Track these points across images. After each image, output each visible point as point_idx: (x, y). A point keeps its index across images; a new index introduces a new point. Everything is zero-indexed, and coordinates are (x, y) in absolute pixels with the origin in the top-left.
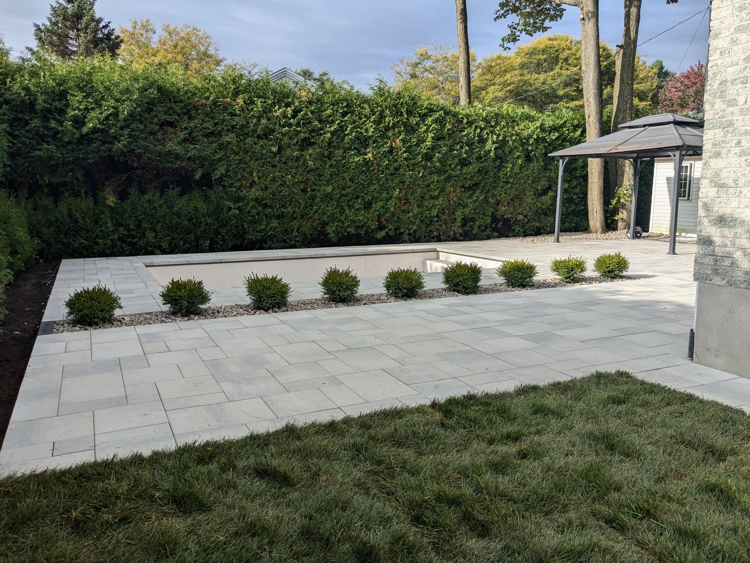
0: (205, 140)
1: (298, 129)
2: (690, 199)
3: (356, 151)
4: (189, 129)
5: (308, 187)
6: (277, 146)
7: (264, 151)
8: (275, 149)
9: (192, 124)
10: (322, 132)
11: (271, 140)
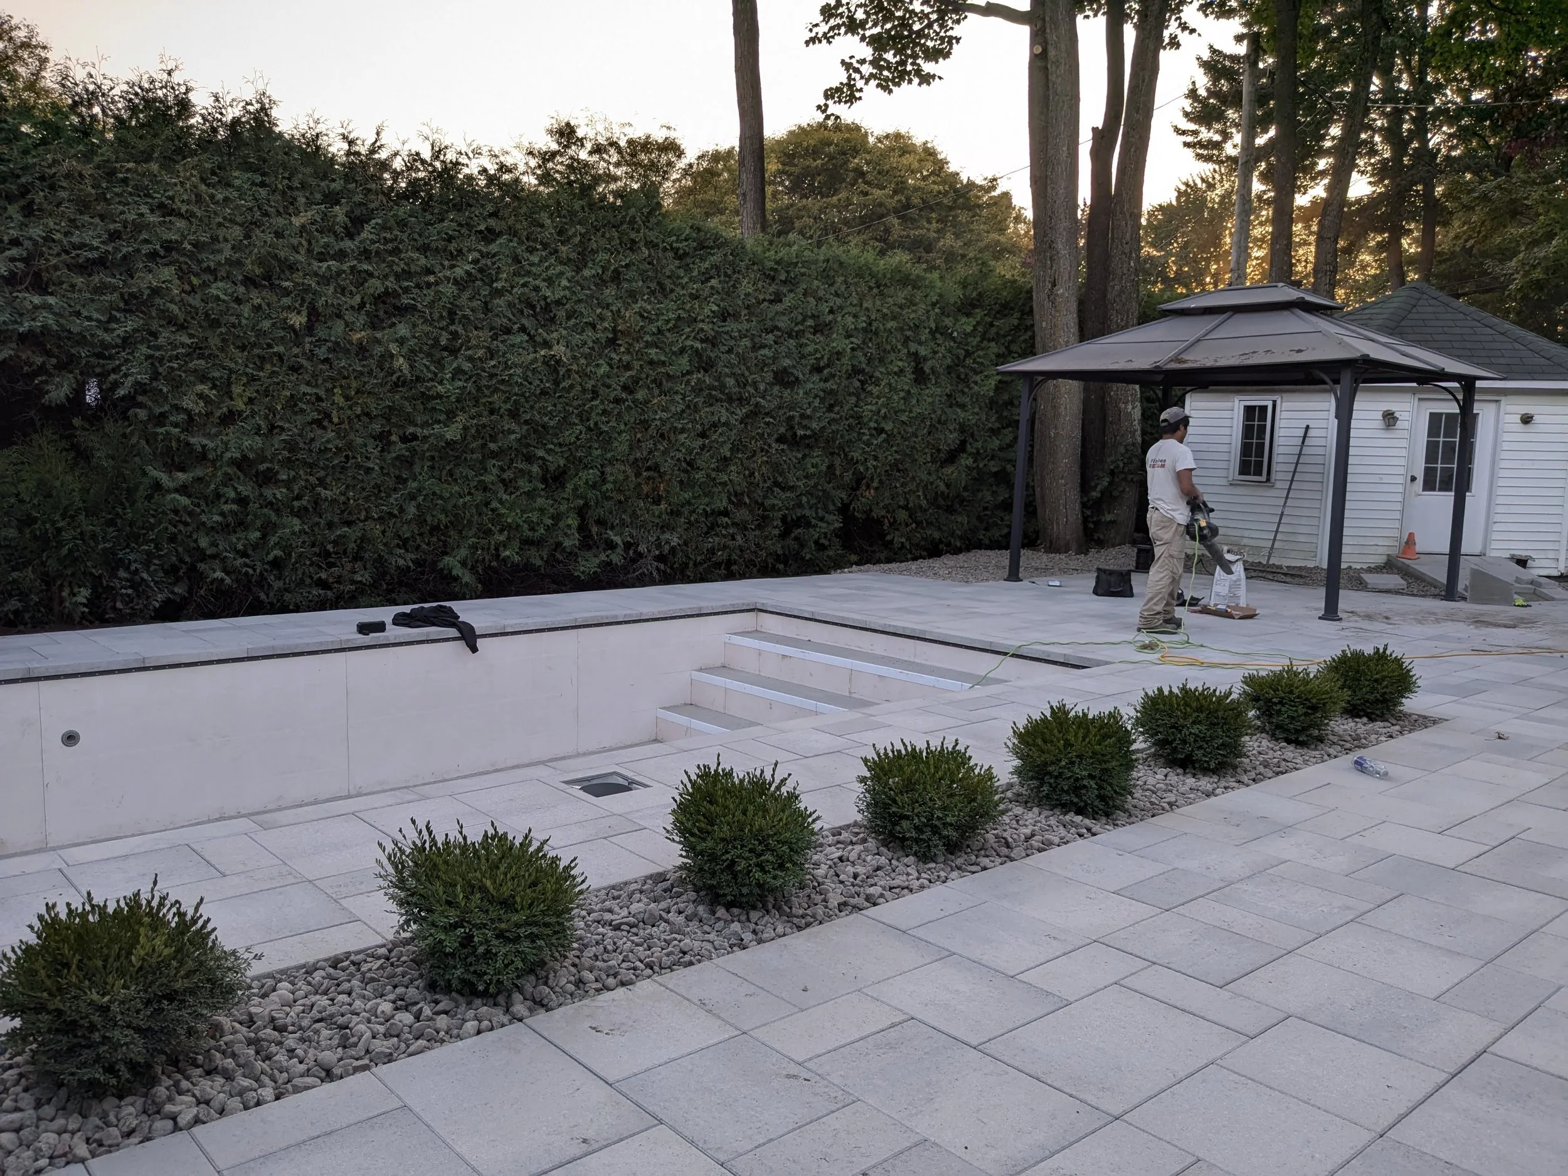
0: (79, 280)
1: (365, 267)
2: (1272, 480)
3: (526, 338)
4: (27, 244)
5: (394, 430)
6: (305, 313)
7: (266, 324)
8: (298, 320)
9: (36, 231)
10: (432, 279)
11: (287, 293)
